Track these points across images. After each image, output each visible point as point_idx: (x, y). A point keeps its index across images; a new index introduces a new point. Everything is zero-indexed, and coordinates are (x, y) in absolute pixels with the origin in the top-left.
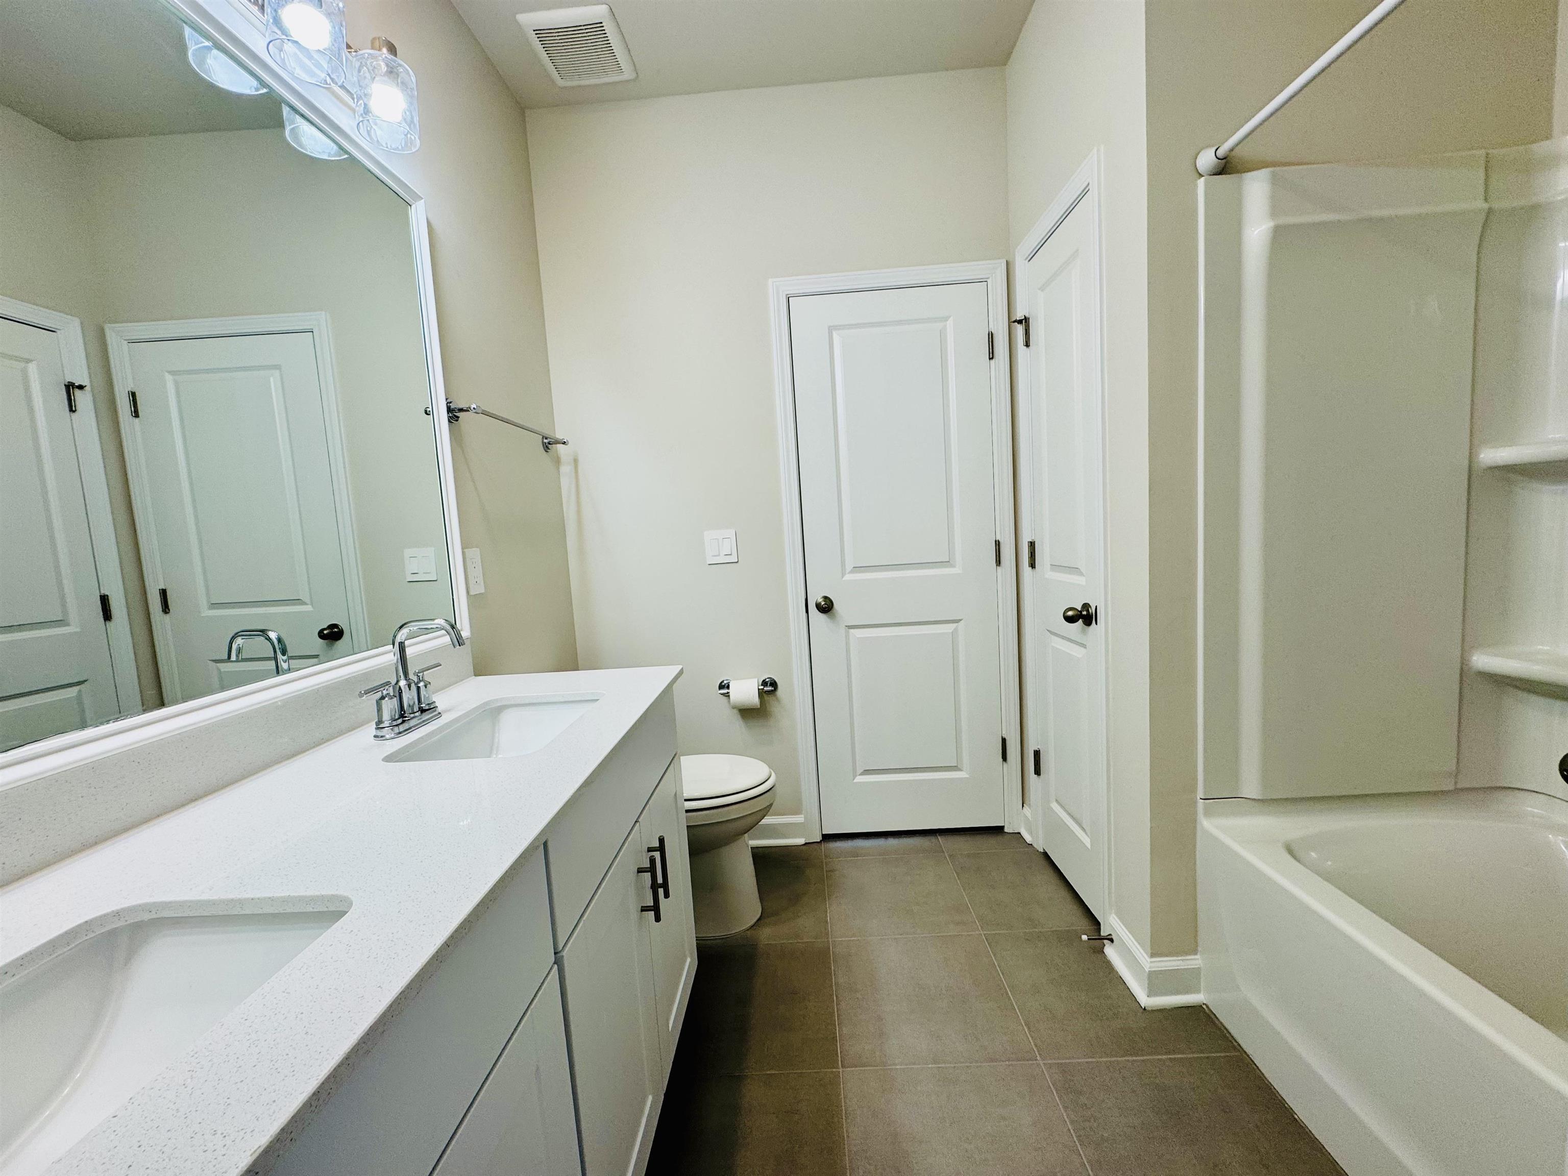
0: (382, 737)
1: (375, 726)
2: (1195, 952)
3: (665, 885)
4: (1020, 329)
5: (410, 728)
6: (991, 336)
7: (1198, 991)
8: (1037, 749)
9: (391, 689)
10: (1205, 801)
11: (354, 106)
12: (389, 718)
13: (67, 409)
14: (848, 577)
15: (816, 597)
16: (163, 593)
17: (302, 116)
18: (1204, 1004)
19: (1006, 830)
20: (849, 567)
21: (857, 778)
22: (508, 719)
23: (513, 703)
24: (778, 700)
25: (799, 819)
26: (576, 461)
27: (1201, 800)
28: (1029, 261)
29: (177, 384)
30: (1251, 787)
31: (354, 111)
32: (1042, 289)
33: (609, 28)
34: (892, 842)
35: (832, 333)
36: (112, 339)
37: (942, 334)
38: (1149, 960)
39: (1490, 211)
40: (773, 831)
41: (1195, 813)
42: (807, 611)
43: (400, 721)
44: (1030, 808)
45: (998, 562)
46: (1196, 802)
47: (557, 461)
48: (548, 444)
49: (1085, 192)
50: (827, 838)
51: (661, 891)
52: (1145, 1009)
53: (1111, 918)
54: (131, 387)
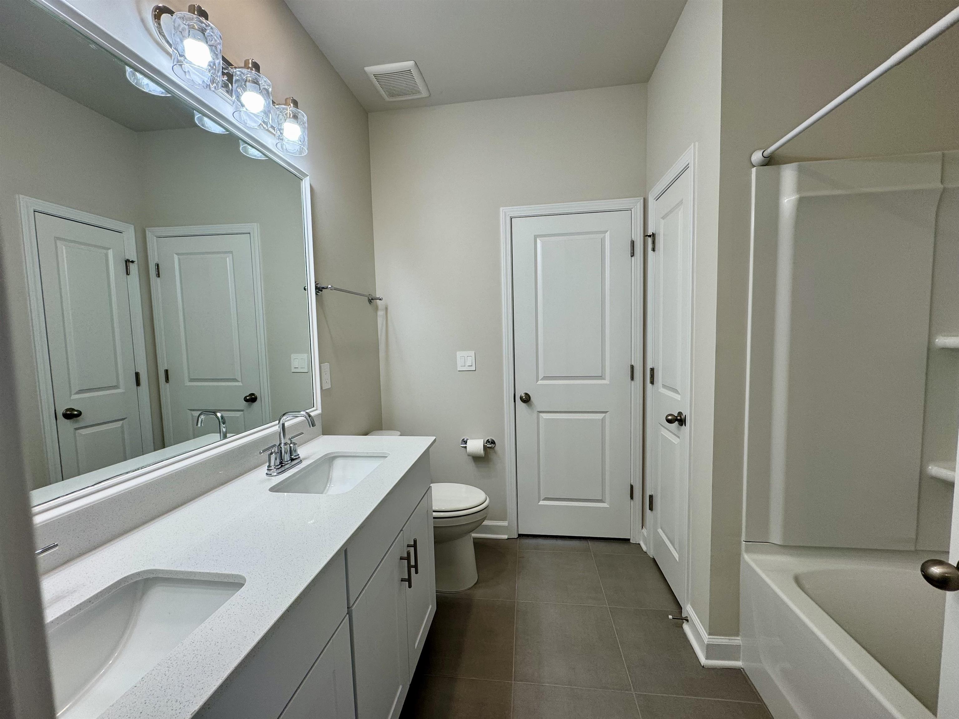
0: (270, 474)
1: (267, 468)
2: (737, 635)
3: (416, 567)
4: (650, 240)
5: (285, 470)
6: (633, 243)
7: (737, 659)
8: (651, 494)
9: (276, 448)
10: (747, 543)
11: (275, 133)
12: (273, 465)
13: (125, 273)
14: (540, 382)
15: (520, 393)
16: (167, 372)
17: (249, 144)
18: (742, 668)
19: (631, 541)
20: (541, 377)
21: (541, 502)
22: (338, 463)
23: (340, 455)
24: (495, 452)
25: (505, 523)
26: (386, 309)
27: (744, 542)
28: (656, 200)
29: (179, 259)
30: (776, 537)
31: (274, 135)
32: (663, 218)
33: (415, 72)
34: (560, 542)
35: (536, 239)
36: (149, 235)
37: (603, 241)
38: (707, 637)
39: (944, 190)
40: (489, 529)
41: (740, 550)
42: (515, 401)
43: (280, 466)
44: (646, 529)
45: (632, 378)
46: (740, 543)
47: (376, 309)
48: (371, 300)
49: (687, 168)
50: (520, 536)
51: (413, 570)
52: (703, 667)
53: (688, 607)
54: (156, 261)
